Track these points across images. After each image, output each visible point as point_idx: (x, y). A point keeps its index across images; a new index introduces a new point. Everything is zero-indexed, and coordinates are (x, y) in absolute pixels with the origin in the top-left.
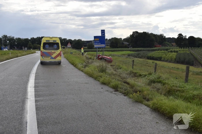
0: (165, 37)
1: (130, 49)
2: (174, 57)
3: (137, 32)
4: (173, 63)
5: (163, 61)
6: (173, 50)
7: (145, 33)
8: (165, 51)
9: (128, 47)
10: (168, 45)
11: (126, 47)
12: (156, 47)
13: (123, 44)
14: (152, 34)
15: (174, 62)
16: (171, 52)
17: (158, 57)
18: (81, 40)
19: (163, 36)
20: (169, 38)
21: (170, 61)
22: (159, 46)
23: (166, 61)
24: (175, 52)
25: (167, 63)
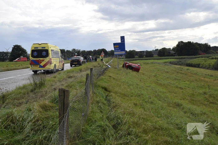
0: (209, 45)
1: (176, 57)
2: (213, 63)
3: (182, 42)
4: (210, 69)
5: (202, 67)
6: (214, 57)
7: (189, 43)
8: (206, 58)
9: (175, 56)
10: (213, 53)
11: (172, 55)
12: (200, 54)
13: (169, 52)
14: (197, 43)
15: (212, 69)
16: (213, 58)
17: (196, 64)
18: (135, 51)
19: (207, 45)
20: (215, 46)
21: (208, 68)
22: (203, 54)
23: (204, 68)
24: (216, 59)
25: (204, 70)
